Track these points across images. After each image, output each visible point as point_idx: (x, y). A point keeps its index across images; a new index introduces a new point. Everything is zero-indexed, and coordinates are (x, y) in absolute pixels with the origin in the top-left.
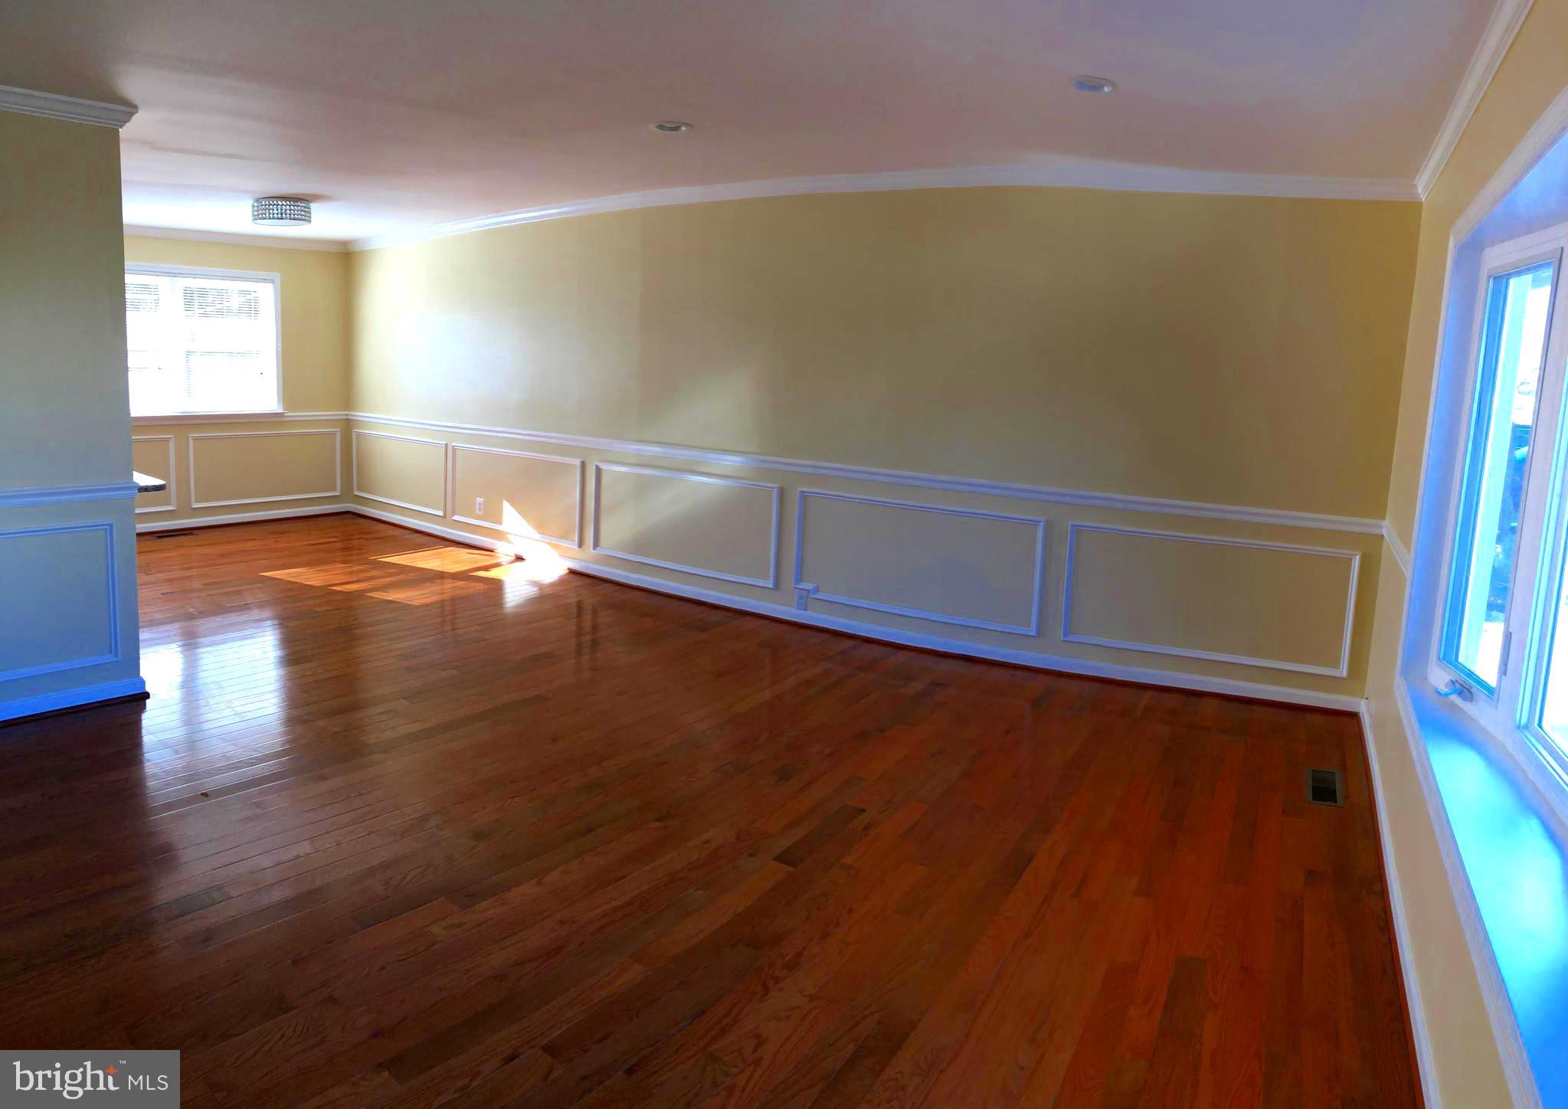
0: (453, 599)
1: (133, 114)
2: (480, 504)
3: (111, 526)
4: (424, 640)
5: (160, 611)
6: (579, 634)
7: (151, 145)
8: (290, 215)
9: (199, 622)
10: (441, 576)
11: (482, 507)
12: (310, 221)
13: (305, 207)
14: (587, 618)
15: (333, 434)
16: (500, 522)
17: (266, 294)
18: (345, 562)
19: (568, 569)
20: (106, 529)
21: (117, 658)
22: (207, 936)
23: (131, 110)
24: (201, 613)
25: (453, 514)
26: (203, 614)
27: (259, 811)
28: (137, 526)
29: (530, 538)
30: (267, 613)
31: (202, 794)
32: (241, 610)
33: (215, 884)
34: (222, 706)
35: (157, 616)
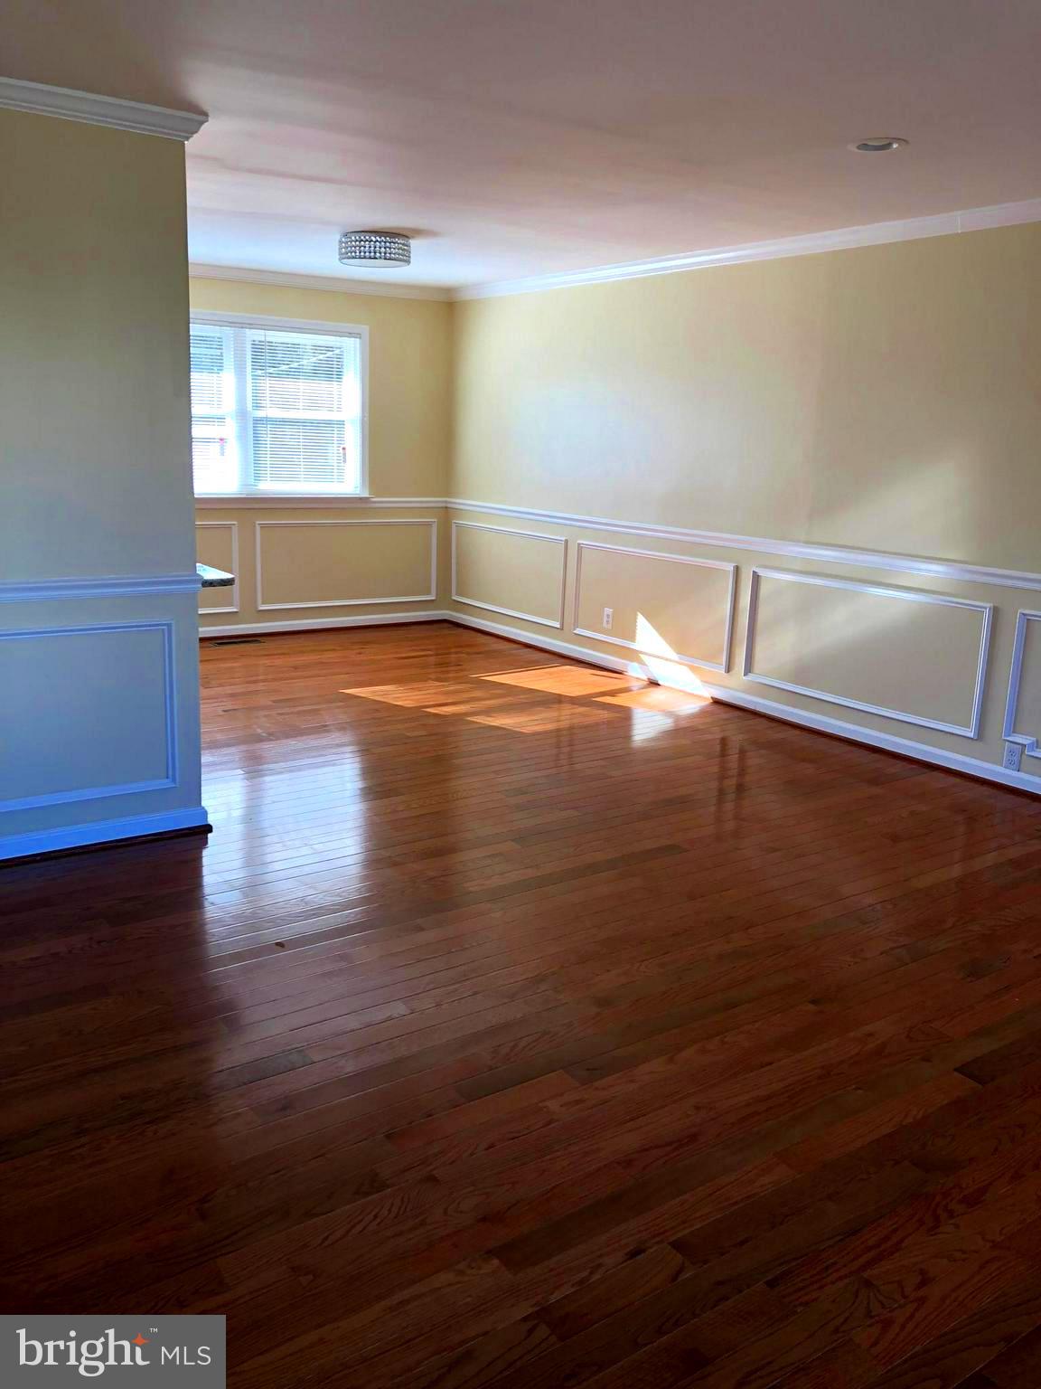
0: (571, 728)
1: (202, 123)
2: (608, 616)
3: (169, 626)
4: (533, 774)
5: (222, 731)
6: (723, 776)
7: (219, 163)
8: (385, 253)
9: (266, 745)
10: (559, 700)
11: (610, 619)
12: (408, 262)
13: (403, 244)
14: (733, 758)
15: (429, 525)
16: (632, 638)
17: (351, 351)
18: (438, 680)
19: (712, 698)
20: (163, 629)
21: (175, 783)
22: (286, 1104)
23: (201, 118)
24: (270, 734)
25: (576, 625)
26: (271, 737)
27: (343, 964)
28: (200, 629)
29: (667, 660)
30: (347, 737)
31: (277, 944)
32: (319, 733)
33: (294, 1046)
34: (297, 843)
35: (219, 736)
